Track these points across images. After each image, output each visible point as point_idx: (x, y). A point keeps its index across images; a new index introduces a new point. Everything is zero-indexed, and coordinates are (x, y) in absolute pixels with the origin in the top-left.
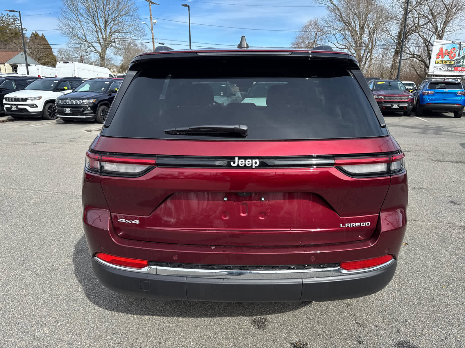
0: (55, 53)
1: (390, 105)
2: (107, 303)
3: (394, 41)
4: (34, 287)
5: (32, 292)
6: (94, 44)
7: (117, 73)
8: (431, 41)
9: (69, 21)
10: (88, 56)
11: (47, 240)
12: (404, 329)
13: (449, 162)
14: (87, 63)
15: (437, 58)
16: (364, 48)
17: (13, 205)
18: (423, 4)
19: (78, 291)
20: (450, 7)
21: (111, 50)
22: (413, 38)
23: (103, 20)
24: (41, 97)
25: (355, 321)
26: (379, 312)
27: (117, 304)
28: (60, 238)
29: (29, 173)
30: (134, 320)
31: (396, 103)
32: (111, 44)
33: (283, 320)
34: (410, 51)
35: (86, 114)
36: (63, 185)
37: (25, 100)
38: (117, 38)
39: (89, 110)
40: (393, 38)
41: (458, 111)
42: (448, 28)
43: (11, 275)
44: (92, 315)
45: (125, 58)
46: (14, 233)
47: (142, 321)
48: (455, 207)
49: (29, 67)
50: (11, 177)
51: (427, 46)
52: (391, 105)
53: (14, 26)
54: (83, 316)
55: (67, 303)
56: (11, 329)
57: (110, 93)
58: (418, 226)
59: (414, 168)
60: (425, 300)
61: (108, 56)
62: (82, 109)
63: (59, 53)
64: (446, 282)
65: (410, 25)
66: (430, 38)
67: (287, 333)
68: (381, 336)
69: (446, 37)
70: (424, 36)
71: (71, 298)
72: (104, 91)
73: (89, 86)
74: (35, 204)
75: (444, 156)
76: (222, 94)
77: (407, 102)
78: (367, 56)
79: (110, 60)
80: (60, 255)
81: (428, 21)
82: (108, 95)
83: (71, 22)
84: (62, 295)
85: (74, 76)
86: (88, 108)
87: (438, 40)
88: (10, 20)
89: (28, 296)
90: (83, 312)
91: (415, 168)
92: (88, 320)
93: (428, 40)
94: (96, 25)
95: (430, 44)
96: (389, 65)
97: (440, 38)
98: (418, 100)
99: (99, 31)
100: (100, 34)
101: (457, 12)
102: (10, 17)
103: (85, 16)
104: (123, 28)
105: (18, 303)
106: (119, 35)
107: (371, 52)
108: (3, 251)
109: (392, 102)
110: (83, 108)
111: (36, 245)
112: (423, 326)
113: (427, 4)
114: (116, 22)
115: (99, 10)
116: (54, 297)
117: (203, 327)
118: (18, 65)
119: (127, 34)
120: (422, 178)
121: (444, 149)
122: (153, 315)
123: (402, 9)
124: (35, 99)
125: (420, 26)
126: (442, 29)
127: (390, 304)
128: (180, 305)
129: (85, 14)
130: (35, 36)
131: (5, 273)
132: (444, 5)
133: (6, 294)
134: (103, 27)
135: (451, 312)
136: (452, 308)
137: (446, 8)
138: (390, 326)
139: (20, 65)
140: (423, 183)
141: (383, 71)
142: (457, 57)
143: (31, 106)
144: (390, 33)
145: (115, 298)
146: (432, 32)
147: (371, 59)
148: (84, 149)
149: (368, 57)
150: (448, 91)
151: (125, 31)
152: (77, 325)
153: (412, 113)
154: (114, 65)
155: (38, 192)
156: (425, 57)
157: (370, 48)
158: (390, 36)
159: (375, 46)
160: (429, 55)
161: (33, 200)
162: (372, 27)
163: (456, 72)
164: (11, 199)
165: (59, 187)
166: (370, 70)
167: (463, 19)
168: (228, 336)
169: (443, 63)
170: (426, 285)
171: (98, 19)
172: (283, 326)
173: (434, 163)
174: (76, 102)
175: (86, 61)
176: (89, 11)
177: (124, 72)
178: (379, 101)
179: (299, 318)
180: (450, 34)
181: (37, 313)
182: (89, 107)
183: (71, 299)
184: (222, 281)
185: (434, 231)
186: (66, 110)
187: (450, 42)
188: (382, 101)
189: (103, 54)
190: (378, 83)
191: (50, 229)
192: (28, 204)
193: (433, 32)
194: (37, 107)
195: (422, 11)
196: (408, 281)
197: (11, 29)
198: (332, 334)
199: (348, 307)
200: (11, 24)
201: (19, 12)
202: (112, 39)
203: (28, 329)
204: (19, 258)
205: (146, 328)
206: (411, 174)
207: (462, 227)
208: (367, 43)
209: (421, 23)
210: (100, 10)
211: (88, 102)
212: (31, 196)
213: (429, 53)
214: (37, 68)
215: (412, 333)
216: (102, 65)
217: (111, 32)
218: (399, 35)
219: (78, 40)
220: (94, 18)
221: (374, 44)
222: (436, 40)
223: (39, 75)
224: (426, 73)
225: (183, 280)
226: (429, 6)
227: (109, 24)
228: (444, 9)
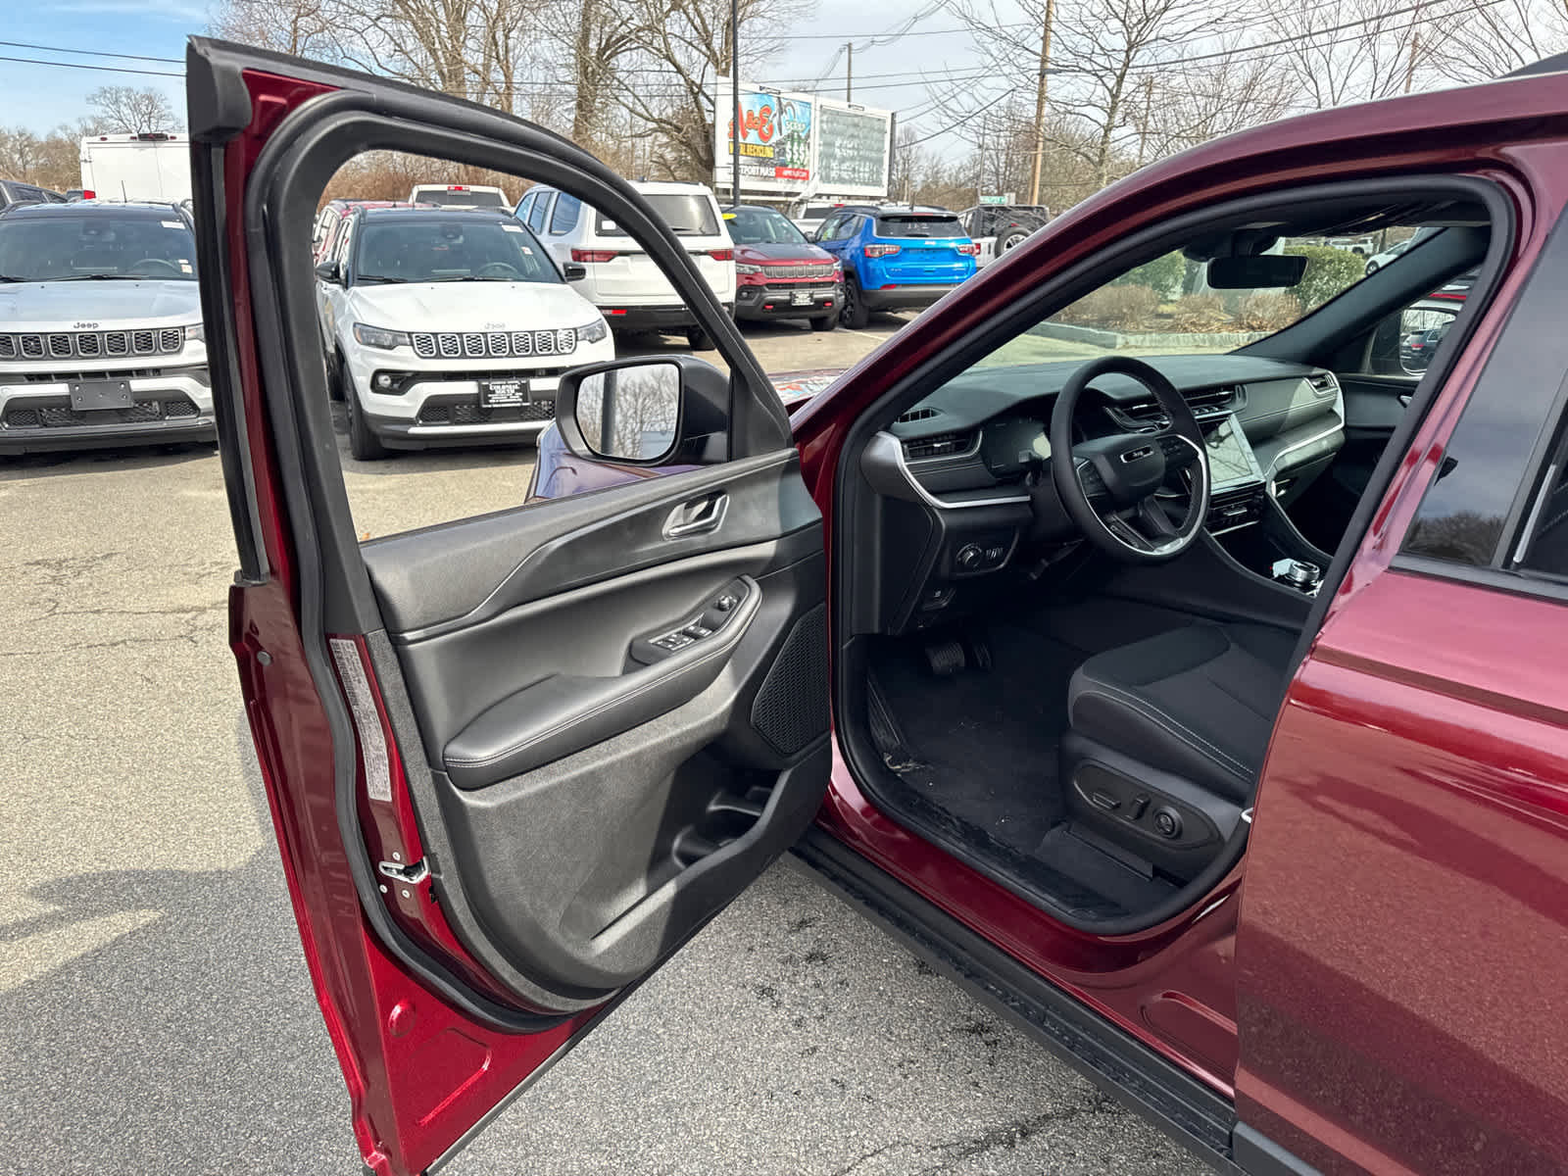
1: (788, 298)
31: (803, 286)
52: (791, 294)
77: (830, 283)
109: (791, 286)
142: (777, 137)
150: (934, 243)
163: (781, 182)
169: (746, 150)
187: (757, 88)
188: (759, 281)
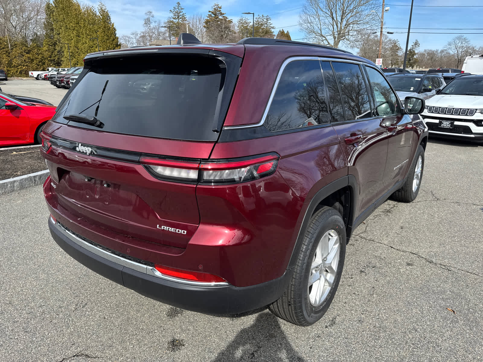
6: (328, 38)
9: (308, 17)
21: (344, 42)
23: (341, 12)
32: (344, 36)
38: (351, 30)
53: (266, 25)
83: (310, 18)
88: (264, 20)
94: (333, 18)
99: (335, 24)
100: (335, 27)
103: (324, 10)
104: (360, 18)
106: (354, 27)
114: (354, 13)
119: (363, 25)
129: (324, 8)
130: (282, 33)
151: (361, 22)
171: (336, 12)
197: (263, 28)
200: (264, 24)
202: (346, 31)
217: (347, 24)
219: (313, 35)
220: (332, 12)
227: (346, 16)
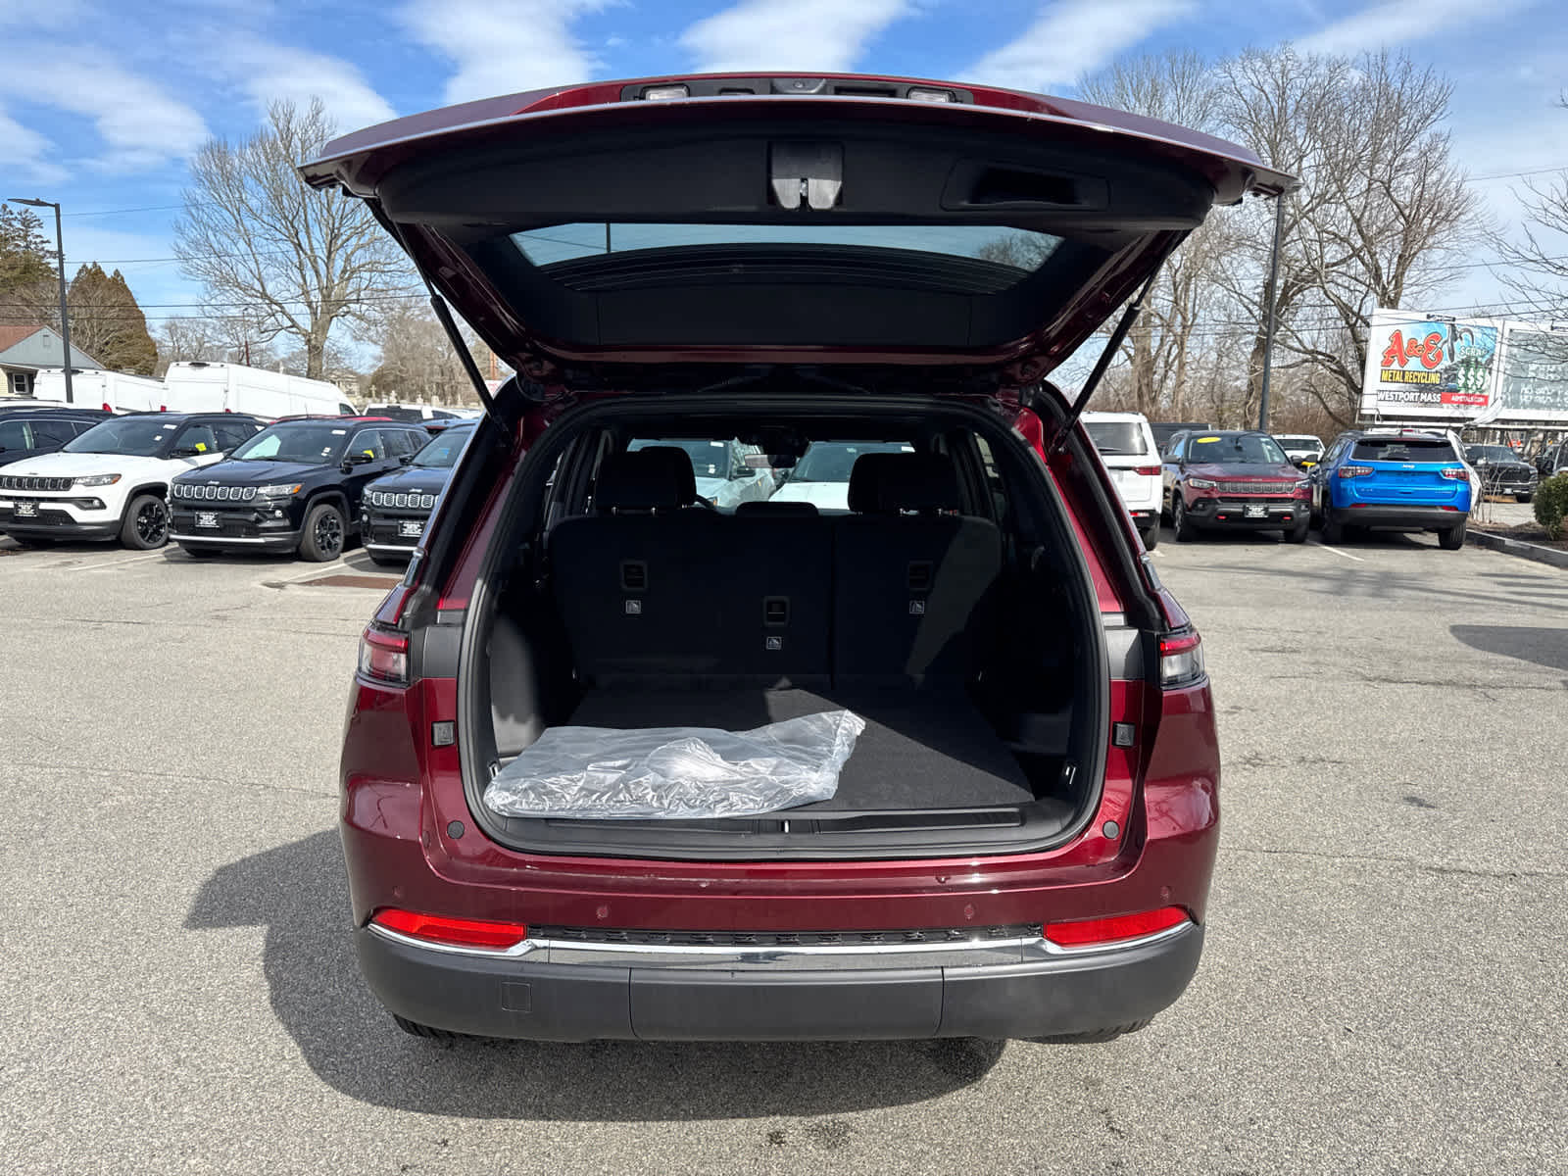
0: (157, 330)
1: (1241, 510)
2: (375, 1091)
3: (1250, 312)
4: (146, 1048)
5: (142, 1064)
6: (290, 308)
7: (359, 397)
8: (1362, 313)
9: (210, 233)
10: (264, 344)
11: (172, 916)
12: (1243, 1143)
13: (1413, 682)
14: (260, 366)
15: (1387, 363)
16: (1160, 331)
17: (48, 814)
18: (1332, 201)
19: (284, 1058)
20: (1414, 212)
21: (345, 325)
22: (1311, 303)
23: (324, 230)
24: (120, 475)
25: (1107, 1125)
26: (1177, 1099)
27: (404, 1093)
28: (213, 910)
29: (89, 717)
30: (460, 1133)
31: (1257, 501)
32: (345, 305)
33: (901, 1125)
34: (1300, 342)
35: (268, 530)
36: (204, 755)
37: (64, 486)
38: (365, 289)
39: (279, 519)
40: (1246, 300)
41: (1450, 530)
42: (1412, 274)
43: (68, 1017)
44: (332, 1121)
45: (388, 349)
46: (62, 896)
47: (483, 1134)
48: (1417, 814)
49: (74, 378)
50: (30, 729)
51: (1352, 327)
52: (1244, 507)
53: (23, 244)
54: (304, 1125)
55: (254, 1091)
56: (91, 1163)
57: (349, 464)
58: (1306, 868)
59: (1308, 702)
60: (1310, 1066)
61: (334, 345)
62: (253, 517)
63: (167, 331)
64: (1373, 1019)
65: (1297, 264)
66: (1359, 302)
67: (910, 1158)
68: (1178, 1162)
69: (1408, 300)
70: (1342, 298)
71: (263, 1077)
72: (327, 460)
73: (280, 443)
74: (120, 810)
75: (1399, 665)
76: (712, 471)
77: (1293, 499)
78: (1169, 353)
79: (339, 355)
80: (217, 959)
81: (1351, 252)
82: (342, 472)
83: (215, 236)
84: (236, 1069)
85: (221, 410)
86: (273, 512)
87: (1385, 310)
88: (10, 225)
89: (131, 1074)
90: (305, 1114)
91: (1311, 702)
92: (321, 1136)
93: (1356, 309)
94: (300, 246)
95: (1360, 321)
96: (1242, 384)
97: (1391, 303)
98: (1324, 494)
99: (310, 265)
100: (310, 274)
101: (1436, 226)
102: (13, 216)
103: (265, 218)
104: (388, 256)
105: (102, 1092)
106: (373, 280)
107: (1182, 343)
108: (35, 950)
109: (1247, 500)
110: (258, 512)
111: (139, 931)
112: (1299, 1135)
113: (1345, 201)
114: (365, 239)
115: (310, 200)
116: (210, 1074)
117: (665, 1147)
118: (36, 372)
119: (400, 277)
120: (1328, 731)
121: (1402, 644)
122: (515, 1115)
123: (1269, 216)
124: (97, 481)
125: (1327, 267)
126: (1393, 277)
127: (1209, 1079)
128: (595, 1092)
129: (266, 211)
130: (92, 276)
131: (52, 1013)
132: (1395, 206)
133: (60, 1069)
134: (322, 253)
135: (1381, 1098)
136: (1385, 1086)
137: (1403, 216)
138: (1206, 1137)
139: (46, 371)
140: (1329, 745)
141: (1222, 401)
142: (1446, 363)
143: (81, 503)
144: (1237, 286)
145: (396, 1075)
146: (1366, 285)
147: (1182, 366)
148: (262, 642)
149: (1171, 358)
150: (1413, 467)
151: (392, 267)
152: (290, 1149)
153: (1311, 533)
154: (351, 373)
155: (124, 775)
156: (1350, 360)
157: (1179, 330)
158: (1236, 296)
159: (1192, 325)
160: (1360, 355)
161: (113, 801)
162: (1182, 268)
163: (1448, 408)
164: (38, 796)
165: (194, 758)
166: (1180, 398)
167: (1456, 247)
168: (740, 1169)
169: (1403, 377)
170: (1315, 1029)
171: (307, 227)
172: (898, 1141)
173: (1368, 685)
174: (236, 494)
175: (258, 358)
176: (281, 203)
177: (384, 396)
178: (1206, 496)
179: (946, 1121)
180: (1420, 292)
181: (165, 1119)
182: (278, 507)
183: (264, 1080)
184: (728, 976)
185: (1351, 880)
186: (199, 518)
187: (1423, 317)
188: (1215, 495)
189: (319, 337)
190: (1200, 441)
191: (177, 884)
192: (96, 813)
193: (1368, 286)
194: (103, 506)
195: (1331, 223)
196: (1265, 1018)
197: (10, 254)
198: (1040, 1159)
199: (1087, 1089)
200: (13, 238)
201: (57, 207)
202: (350, 290)
203: (143, 1163)
204: (88, 968)
205: (498, 1155)
206: (1296, 718)
207: (1435, 870)
208: (1167, 317)
209: (1327, 259)
210: (314, 201)
211: (275, 492)
212: (105, 788)
213: (1359, 349)
214: (101, 382)
215: (1265, 1153)
216: (311, 374)
217: (348, 268)
218: (1265, 291)
219: (236, 293)
220: (293, 227)
221: (1191, 319)
222: (1378, 311)
223: (105, 405)
224: (1355, 409)
225: (622, 976)
226: (1349, 209)
227: (342, 246)
228: (1397, 218)
